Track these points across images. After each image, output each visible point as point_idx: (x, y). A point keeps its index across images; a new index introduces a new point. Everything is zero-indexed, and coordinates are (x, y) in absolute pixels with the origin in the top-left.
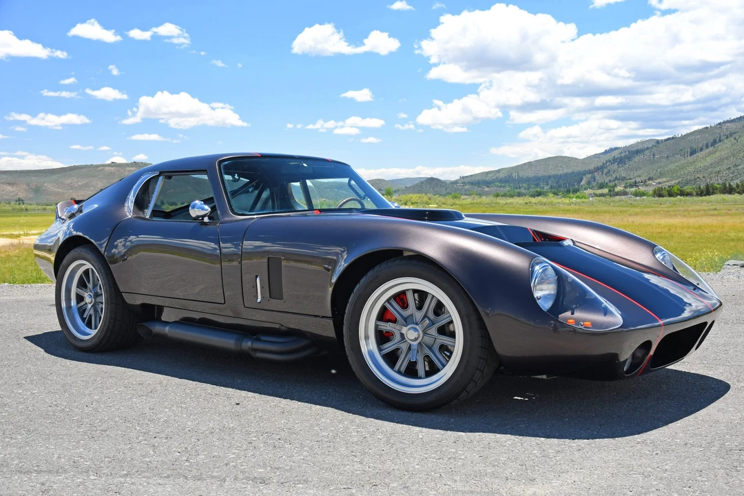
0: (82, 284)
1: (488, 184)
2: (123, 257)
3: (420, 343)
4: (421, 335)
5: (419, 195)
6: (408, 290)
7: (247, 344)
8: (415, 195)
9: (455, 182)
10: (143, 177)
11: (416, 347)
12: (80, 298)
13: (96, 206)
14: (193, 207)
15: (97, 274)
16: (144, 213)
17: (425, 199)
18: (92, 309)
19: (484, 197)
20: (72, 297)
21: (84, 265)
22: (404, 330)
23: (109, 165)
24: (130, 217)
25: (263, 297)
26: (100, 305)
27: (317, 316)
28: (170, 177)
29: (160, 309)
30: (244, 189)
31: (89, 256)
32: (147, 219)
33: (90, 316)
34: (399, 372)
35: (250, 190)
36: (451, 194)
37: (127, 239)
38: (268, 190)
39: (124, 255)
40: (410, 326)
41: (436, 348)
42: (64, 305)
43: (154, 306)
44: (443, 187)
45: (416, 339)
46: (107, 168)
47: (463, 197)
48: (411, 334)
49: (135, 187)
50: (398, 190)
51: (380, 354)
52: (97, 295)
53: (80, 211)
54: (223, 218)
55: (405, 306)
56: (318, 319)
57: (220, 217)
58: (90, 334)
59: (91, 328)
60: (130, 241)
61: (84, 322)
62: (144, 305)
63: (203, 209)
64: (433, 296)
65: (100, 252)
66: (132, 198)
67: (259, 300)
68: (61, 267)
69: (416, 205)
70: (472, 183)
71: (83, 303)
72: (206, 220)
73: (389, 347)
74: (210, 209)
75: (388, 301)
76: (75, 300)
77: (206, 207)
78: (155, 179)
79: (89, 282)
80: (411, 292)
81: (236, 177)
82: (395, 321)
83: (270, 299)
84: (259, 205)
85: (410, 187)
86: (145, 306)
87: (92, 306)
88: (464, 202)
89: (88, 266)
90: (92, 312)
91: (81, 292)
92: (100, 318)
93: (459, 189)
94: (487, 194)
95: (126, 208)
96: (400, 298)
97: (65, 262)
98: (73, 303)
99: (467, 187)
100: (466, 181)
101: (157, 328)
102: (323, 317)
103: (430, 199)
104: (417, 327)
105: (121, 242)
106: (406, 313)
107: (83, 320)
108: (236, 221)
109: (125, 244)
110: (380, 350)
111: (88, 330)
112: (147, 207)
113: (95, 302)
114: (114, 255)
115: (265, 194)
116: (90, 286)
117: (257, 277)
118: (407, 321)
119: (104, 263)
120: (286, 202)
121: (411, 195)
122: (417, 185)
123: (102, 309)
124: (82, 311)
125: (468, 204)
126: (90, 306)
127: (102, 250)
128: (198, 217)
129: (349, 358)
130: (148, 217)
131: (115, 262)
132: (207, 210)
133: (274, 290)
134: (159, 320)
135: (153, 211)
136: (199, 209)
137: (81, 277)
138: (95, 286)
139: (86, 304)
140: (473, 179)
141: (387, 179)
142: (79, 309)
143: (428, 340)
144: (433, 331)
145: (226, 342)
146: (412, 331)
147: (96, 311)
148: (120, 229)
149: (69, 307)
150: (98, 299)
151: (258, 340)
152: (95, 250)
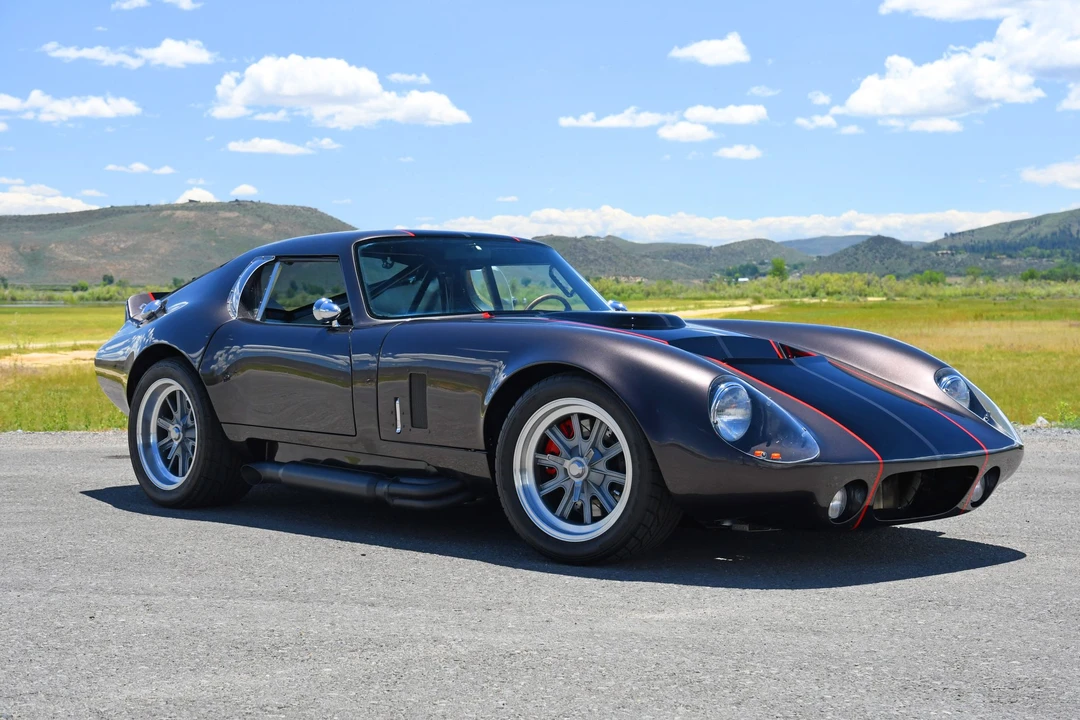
0: (166, 413)
1: (1010, 249)
2: (225, 376)
3: (585, 480)
4: (587, 468)
5: (846, 276)
6: (572, 414)
7: (382, 489)
8: (836, 276)
9: (934, 247)
10: (253, 263)
11: (580, 485)
12: (162, 433)
13: (186, 303)
14: (318, 307)
15: (188, 399)
16: (253, 313)
17: (859, 284)
18: (180, 448)
19: (1001, 280)
20: (152, 431)
21: (170, 385)
22: (567, 463)
23: (183, 207)
24: (234, 318)
25: (403, 426)
26: (191, 443)
27: (467, 449)
28: (290, 263)
29: (273, 445)
30: (400, 280)
31: (178, 372)
32: (257, 322)
33: (177, 458)
34: (562, 517)
35: (411, 280)
36: (921, 272)
37: (229, 349)
38: (437, 280)
39: (226, 373)
40: (573, 459)
41: (605, 487)
42: (140, 441)
43: (264, 441)
44: (904, 256)
45: (579, 476)
46: (179, 213)
47: (948, 280)
48: (574, 468)
49: (241, 277)
50: (802, 264)
51: (539, 494)
52: (186, 428)
53: (163, 310)
54: (357, 321)
55: (569, 434)
56: (469, 452)
57: (354, 320)
58: (174, 483)
59: (176, 474)
60: (234, 353)
61: (167, 466)
62: (250, 441)
63: (331, 310)
64: (602, 423)
65: (192, 367)
66: (237, 292)
67: (398, 430)
68: (138, 388)
69: (835, 297)
70: (972, 249)
71: (166, 440)
72: (335, 324)
73: (551, 486)
74: (340, 310)
75: (550, 427)
76: (155, 435)
77: (336, 307)
78: (271, 265)
79: (176, 410)
80: (576, 417)
81: (389, 261)
82: (556, 453)
83: (413, 429)
84: (423, 303)
85: (829, 257)
86: (252, 442)
87: (180, 443)
88: (948, 291)
89: (176, 387)
90: (179, 452)
91: (164, 423)
92: (191, 460)
93: (940, 263)
94: (1004, 272)
95: (229, 306)
96: (564, 423)
97: (143, 380)
98: (153, 439)
99: (959, 258)
100: (959, 243)
101: (269, 471)
102: (475, 450)
103: (869, 284)
104: (582, 460)
105: (221, 356)
106: (571, 443)
107: (166, 462)
108: (375, 326)
109: (227, 357)
110: (540, 490)
111: (172, 477)
112: (258, 306)
113: (184, 438)
114: (213, 371)
115: (433, 287)
116: (177, 415)
117: (396, 399)
118: (573, 452)
119: (199, 383)
120: (463, 299)
121: (826, 276)
122: (845, 253)
123: (193, 447)
124: (165, 452)
125: (956, 296)
126: (176, 443)
127: (196, 365)
128: (324, 320)
129: (502, 500)
130: (258, 319)
131: (214, 381)
132: (336, 311)
133: (417, 416)
134: (271, 460)
135: (267, 310)
136: (326, 309)
137: (165, 402)
138: (183, 416)
139: (171, 440)
140: (977, 238)
141: (777, 240)
142: (161, 448)
143: (595, 477)
144: (601, 465)
145: (357, 486)
146: (575, 465)
147: (184, 451)
148: (219, 335)
149: (147, 445)
150: (189, 434)
151: (397, 482)
152: (187, 364)
